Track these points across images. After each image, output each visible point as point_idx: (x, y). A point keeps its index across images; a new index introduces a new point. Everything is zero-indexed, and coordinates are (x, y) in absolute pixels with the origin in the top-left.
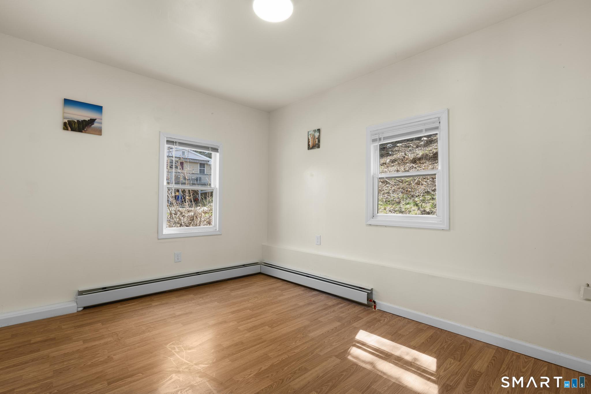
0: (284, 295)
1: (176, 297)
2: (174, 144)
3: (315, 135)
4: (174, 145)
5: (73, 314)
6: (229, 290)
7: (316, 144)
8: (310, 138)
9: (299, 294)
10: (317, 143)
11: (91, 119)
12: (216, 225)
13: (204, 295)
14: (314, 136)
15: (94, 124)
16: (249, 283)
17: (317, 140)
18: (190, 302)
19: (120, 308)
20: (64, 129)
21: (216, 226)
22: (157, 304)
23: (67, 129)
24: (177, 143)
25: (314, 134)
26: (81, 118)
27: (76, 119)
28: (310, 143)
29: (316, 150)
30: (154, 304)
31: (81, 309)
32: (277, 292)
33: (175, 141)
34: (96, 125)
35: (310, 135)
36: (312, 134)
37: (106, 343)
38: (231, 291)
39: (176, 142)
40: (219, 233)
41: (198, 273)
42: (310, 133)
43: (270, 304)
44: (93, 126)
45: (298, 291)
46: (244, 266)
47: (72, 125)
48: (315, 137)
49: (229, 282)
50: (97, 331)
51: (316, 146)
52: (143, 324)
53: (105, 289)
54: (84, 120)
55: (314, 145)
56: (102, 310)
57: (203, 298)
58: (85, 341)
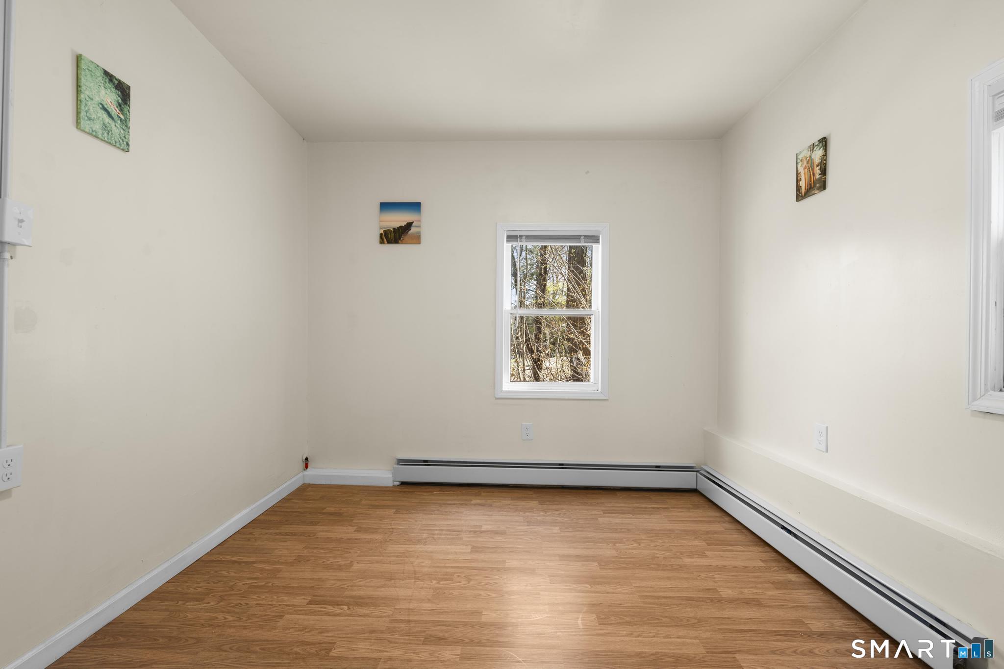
0: (706, 557)
1: (513, 499)
2: (519, 239)
3: (813, 157)
4: (517, 241)
5: (387, 487)
6: (602, 510)
7: (816, 180)
8: (801, 170)
9: (746, 567)
10: (818, 176)
11: (407, 223)
12: (598, 381)
13: (554, 507)
14: (810, 160)
15: (411, 229)
16: (659, 506)
17: (818, 171)
18: (521, 513)
19: (436, 496)
20: (381, 243)
21: (598, 383)
22: (478, 501)
23: (384, 243)
24: (524, 237)
25: (810, 157)
26: (397, 225)
27: (391, 228)
28: (802, 184)
29: (818, 198)
30: (474, 502)
31: (397, 483)
32: (696, 543)
33: (518, 234)
34: (413, 230)
35: (802, 161)
36: (806, 158)
37: (369, 541)
38: (604, 513)
39: (521, 237)
40: (602, 397)
41: (562, 466)
42: (800, 157)
43: (653, 566)
44: (410, 232)
45: (754, 557)
46: (658, 468)
47: (388, 236)
48: (812, 162)
49: (618, 493)
50: (381, 520)
51: (815, 185)
52: (432, 528)
53: (426, 463)
54: (401, 227)
55: (811, 184)
56: (414, 492)
57: (546, 512)
58: (359, 530)
